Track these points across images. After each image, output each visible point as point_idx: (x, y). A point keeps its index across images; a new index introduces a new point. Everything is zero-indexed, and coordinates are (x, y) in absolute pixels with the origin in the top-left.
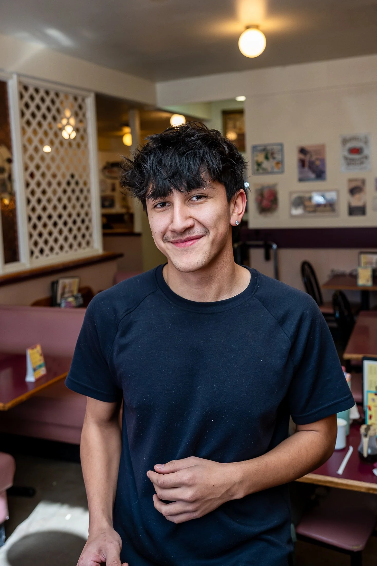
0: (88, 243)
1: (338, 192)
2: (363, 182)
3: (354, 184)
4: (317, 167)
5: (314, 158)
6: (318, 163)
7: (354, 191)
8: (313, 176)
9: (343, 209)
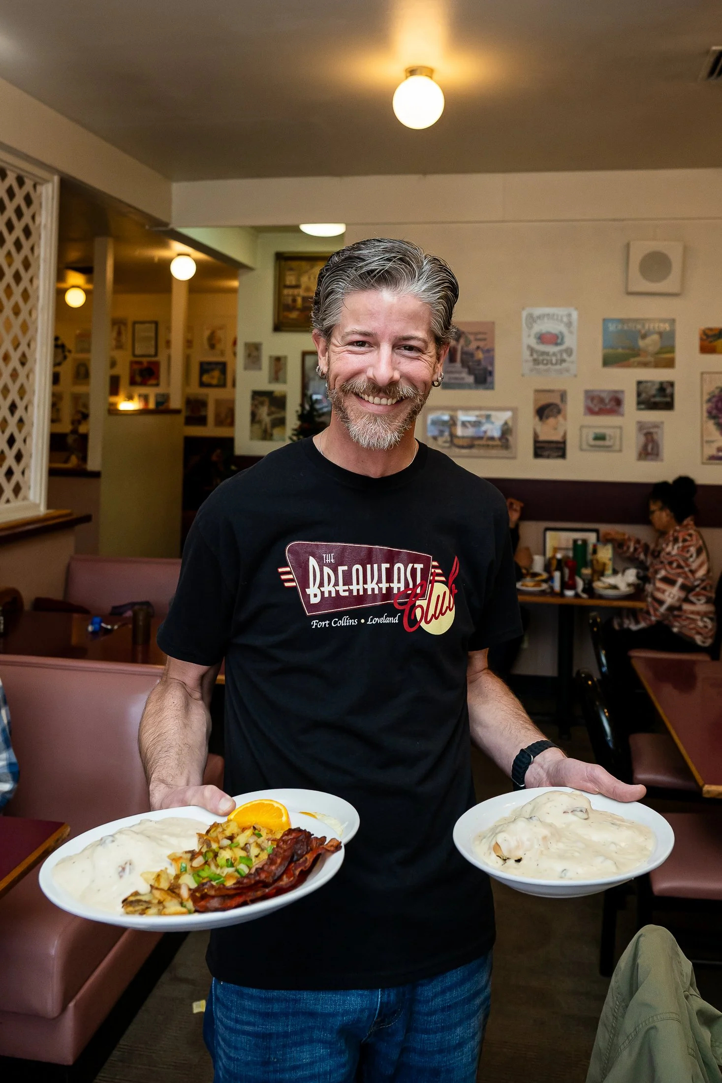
0: (17, 490)
1: (514, 410)
2: (563, 395)
3: (545, 400)
4: (479, 362)
5: (473, 346)
6: (480, 355)
7: (544, 412)
8: (470, 379)
9: (524, 444)
